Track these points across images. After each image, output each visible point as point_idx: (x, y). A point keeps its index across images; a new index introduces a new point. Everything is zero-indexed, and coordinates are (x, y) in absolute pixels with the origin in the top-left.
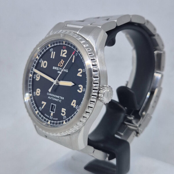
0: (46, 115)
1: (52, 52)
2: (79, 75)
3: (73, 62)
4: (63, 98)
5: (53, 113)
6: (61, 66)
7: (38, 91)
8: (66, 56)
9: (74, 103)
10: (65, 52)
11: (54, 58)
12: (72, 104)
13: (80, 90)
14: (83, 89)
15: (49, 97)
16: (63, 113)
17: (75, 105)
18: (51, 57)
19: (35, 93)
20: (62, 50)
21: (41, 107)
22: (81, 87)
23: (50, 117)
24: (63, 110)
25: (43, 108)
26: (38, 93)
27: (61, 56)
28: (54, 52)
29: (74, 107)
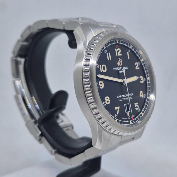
0: (124, 119)
1: (107, 53)
2: (137, 68)
3: (129, 58)
4: (132, 94)
5: (129, 112)
6: (121, 65)
7: (107, 99)
8: (121, 55)
9: (141, 94)
10: (119, 51)
11: (110, 59)
12: (141, 96)
13: (142, 81)
14: (144, 79)
15: (120, 100)
16: (137, 107)
17: (143, 95)
18: (108, 59)
19: (105, 103)
20: (116, 49)
21: (117, 114)
22: (141, 78)
23: (128, 117)
24: (136, 104)
25: (118, 114)
26: (108, 102)
27: (117, 55)
28: (109, 53)
29: (143, 97)
